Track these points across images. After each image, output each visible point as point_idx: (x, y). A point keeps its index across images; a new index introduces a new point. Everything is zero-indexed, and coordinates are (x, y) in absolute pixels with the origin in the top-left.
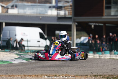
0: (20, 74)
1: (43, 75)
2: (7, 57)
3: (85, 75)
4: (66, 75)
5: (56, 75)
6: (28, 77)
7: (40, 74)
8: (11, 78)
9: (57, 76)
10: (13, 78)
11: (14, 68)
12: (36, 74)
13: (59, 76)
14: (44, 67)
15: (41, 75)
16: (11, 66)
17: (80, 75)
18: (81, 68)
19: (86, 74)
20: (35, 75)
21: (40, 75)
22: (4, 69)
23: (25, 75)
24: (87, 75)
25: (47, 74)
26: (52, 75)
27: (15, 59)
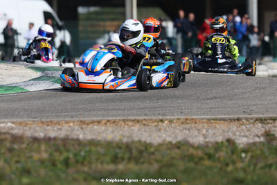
0: (67, 119)
1: (128, 120)
2: (10, 76)
3: (234, 120)
4: (187, 119)
5: (162, 121)
6: (95, 127)
7: (118, 118)
8: (55, 129)
9: (166, 122)
10: (61, 129)
11: (37, 103)
12: (110, 118)
13: (171, 121)
14: (112, 99)
15: (124, 121)
16: (29, 99)
17: (220, 120)
18: (208, 101)
19: (236, 116)
20: (108, 121)
21: (119, 120)
22: (15, 105)
23: (82, 122)
24: (238, 120)
25: (137, 118)
26: (151, 120)
27: (32, 82)
